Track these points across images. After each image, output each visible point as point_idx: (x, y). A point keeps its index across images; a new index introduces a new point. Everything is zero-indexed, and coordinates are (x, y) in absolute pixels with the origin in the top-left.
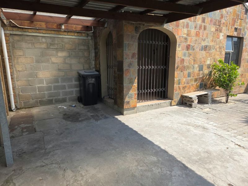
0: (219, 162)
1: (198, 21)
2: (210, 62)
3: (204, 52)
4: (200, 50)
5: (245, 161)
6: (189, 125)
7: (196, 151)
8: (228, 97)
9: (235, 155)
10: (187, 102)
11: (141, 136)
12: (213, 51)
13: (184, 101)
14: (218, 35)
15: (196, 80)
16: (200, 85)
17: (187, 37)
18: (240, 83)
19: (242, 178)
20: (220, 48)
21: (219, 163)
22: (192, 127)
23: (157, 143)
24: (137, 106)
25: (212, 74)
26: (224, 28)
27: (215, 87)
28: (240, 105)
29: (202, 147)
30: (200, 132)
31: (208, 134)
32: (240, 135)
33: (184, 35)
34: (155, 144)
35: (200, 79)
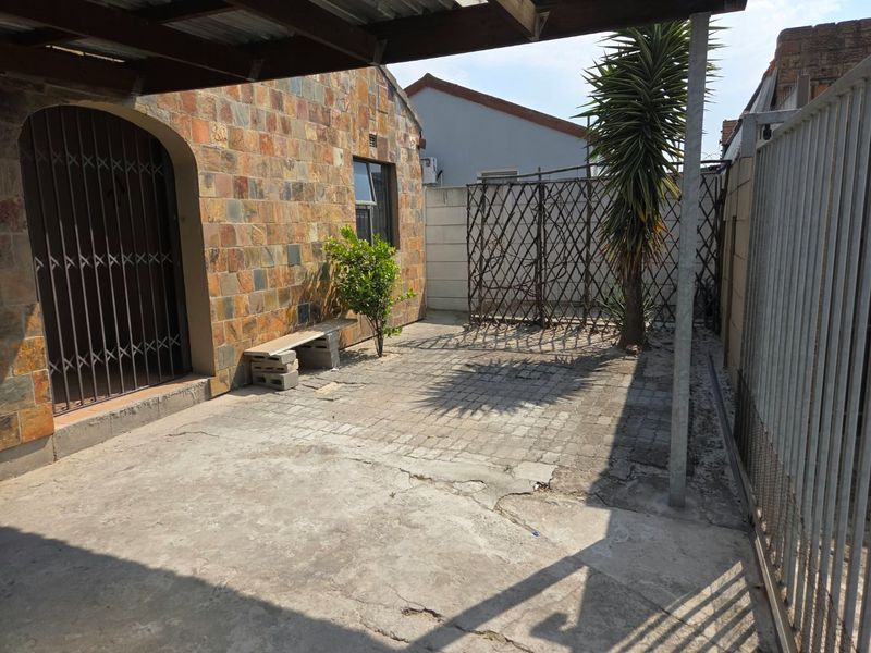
0: (373, 549)
1: (260, 102)
2: (319, 236)
3: (294, 204)
4: (281, 199)
5: (438, 519)
6: (277, 454)
7: (304, 540)
8: (382, 339)
9: (414, 508)
10: (265, 375)
11: (87, 554)
12: (321, 202)
13: (257, 373)
14: (328, 153)
15: (284, 297)
16: (300, 311)
17: (230, 150)
18: (405, 295)
19: (436, 574)
20: (340, 193)
21: (375, 552)
22: (287, 459)
23: (158, 563)
24: (57, 427)
25: (331, 273)
26: (340, 132)
27: (345, 312)
28: (412, 355)
29: (322, 519)
30: (314, 469)
31: (338, 468)
32: (419, 446)
33: (220, 144)
34: (152, 566)
35: (297, 292)
